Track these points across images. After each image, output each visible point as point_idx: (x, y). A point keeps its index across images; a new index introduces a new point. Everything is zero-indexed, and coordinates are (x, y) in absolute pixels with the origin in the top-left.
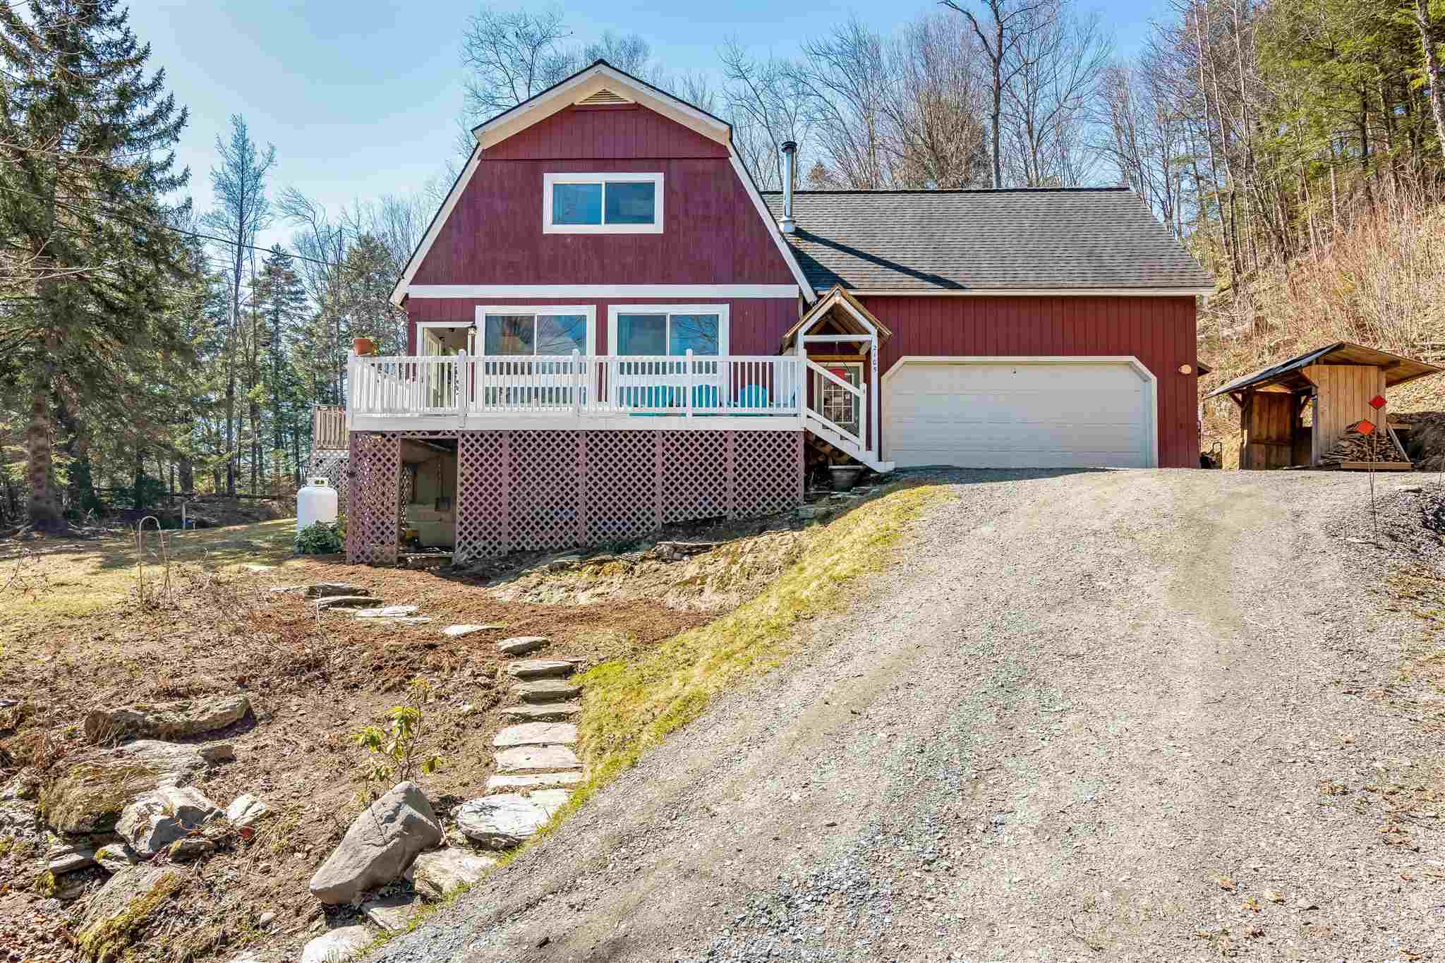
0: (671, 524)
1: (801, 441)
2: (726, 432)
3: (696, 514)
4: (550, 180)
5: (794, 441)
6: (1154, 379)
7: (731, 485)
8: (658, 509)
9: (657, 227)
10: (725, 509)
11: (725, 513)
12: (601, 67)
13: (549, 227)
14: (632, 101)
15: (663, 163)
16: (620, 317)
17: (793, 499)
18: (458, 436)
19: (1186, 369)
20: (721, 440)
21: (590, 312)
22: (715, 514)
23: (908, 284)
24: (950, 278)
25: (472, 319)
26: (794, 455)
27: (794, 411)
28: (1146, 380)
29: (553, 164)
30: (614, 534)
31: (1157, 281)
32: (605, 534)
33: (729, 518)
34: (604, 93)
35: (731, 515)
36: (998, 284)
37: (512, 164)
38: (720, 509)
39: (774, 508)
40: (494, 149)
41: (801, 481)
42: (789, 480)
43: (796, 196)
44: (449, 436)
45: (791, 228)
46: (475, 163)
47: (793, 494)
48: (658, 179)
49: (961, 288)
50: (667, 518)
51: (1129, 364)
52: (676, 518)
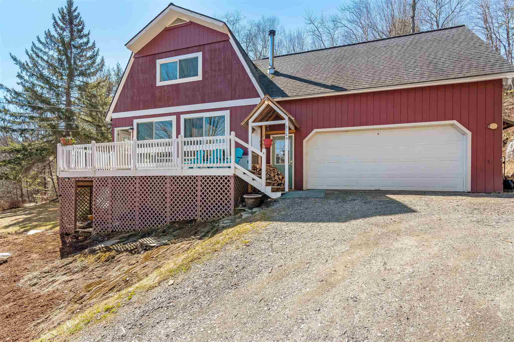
0: (173, 222)
1: (232, 181)
2: (197, 176)
3: (184, 217)
4: (159, 62)
5: (229, 181)
6: (469, 134)
7: (199, 203)
8: (168, 214)
9: (199, 78)
10: (196, 216)
11: (196, 218)
12: (171, 6)
13: (159, 83)
14: (188, 21)
15: (202, 47)
16: (185, 120)
17: (228, 212)
18: (93, 179)
19: (494, 126)
20: (195, 181)
21: (173, 119)
22: (192, 218)
23: (316, 91)
24: (341, 86)
25: (132, 125)
26: (228, 189)
27: (228, 165)
28: (464, 134)
29: (160, 55)
30: (149, 226)
31: (473, 72)
32: (145, 225)
33: (198, 220)
34: (178, 20)
35: (199, 219)
36: (367, 86)
37: (145, 58)
38: (194, 216)
39: (218, 217)
40: (139, 52)
41: (232, 202)
42: (226, 202)
43: (275, 59)
44: (90, 179)
45: (273, 71)
46: (133, 59)
47: (228, 209)
48: (199, 55)
49: (346, 90)
50: (171, 219)
51: (451, 125)
52: (175, 219)
